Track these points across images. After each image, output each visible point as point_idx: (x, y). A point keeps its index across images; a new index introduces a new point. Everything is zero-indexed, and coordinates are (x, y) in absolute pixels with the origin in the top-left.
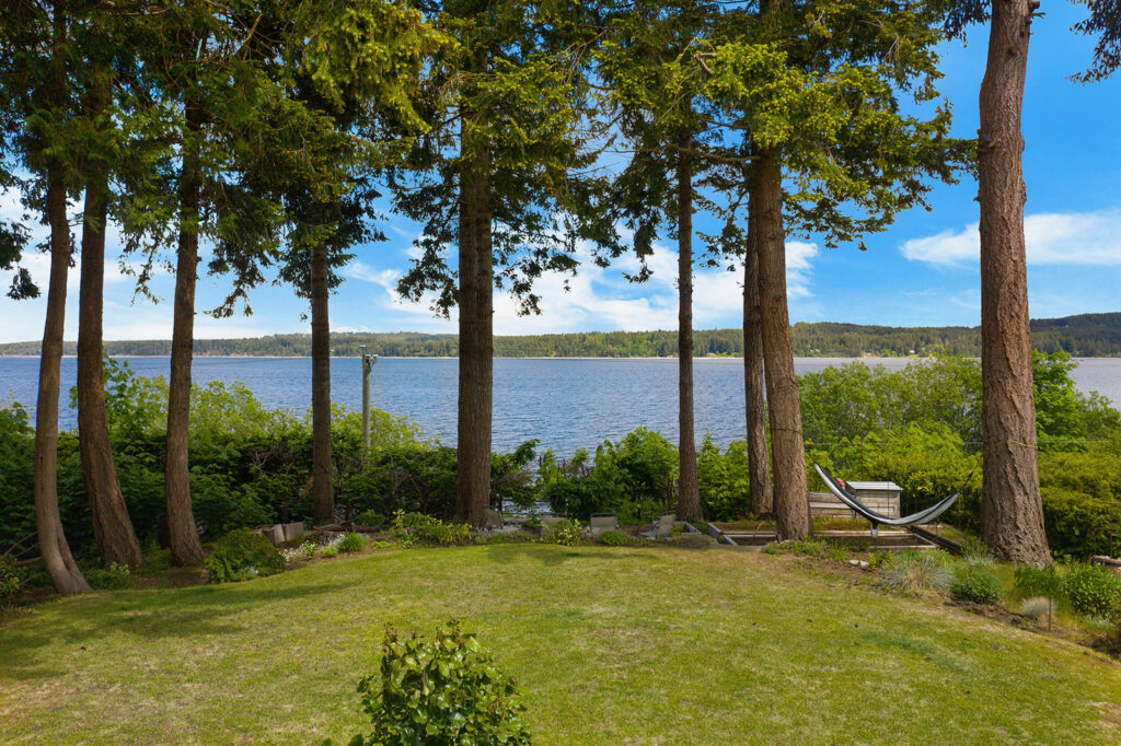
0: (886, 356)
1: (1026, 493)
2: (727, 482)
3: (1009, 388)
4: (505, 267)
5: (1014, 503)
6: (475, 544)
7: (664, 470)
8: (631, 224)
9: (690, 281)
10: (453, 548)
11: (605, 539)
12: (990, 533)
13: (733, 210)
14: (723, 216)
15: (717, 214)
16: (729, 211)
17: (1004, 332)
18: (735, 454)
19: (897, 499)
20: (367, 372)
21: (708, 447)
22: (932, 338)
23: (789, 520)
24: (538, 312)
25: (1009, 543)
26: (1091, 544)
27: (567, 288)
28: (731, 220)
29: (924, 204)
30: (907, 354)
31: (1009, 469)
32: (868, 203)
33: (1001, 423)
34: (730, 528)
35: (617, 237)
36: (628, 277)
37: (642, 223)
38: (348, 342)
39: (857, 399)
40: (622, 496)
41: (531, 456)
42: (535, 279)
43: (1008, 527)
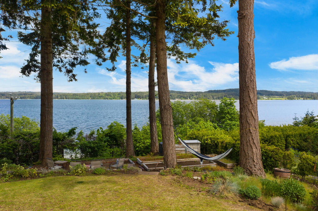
0: (182, 99)
1: (256, 148)
2: (142, 141)
3: (250, 108)
4: (62, 63)
5: (253, 152)
6: (39, 177)
7: (121, 136)
8: (109, 51)
9: (130, 70)
10: (29, 180)
11: (96, 172)
12: (244, 163)
13: (144, 47)
14: (141, 49)
15: (139, 49)
16: (143, 48)
17: (248, 87)
18: (144, 130)
19: (199, 146)
20: (12, 103)
21: (136, 129)
22: (193, 95)
23: (169, 160)
24: (76, 80)
25: (251, 168)
26: (269, 163)
27: (86, 72)
28: (143, 51)
29: (211, 44)
30: (187, 99)
31: (251, 139)
32: (190, 45)
33: (248, 122)
34: (145, 160)
35: (104, 55)
36: (108, 69)
37: (113, 50)
38: (24, 95)
39: (179, 112)
40: (107, 147)
41: (74, 133)
42: (74, 68)
43: (251, 161)
